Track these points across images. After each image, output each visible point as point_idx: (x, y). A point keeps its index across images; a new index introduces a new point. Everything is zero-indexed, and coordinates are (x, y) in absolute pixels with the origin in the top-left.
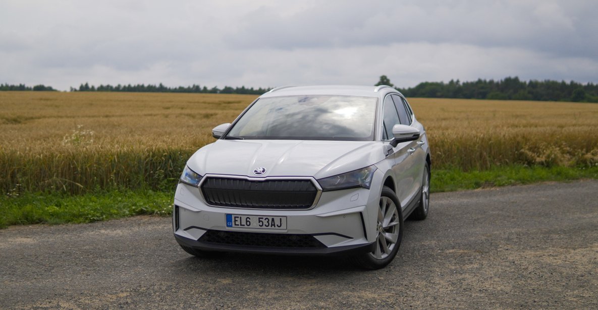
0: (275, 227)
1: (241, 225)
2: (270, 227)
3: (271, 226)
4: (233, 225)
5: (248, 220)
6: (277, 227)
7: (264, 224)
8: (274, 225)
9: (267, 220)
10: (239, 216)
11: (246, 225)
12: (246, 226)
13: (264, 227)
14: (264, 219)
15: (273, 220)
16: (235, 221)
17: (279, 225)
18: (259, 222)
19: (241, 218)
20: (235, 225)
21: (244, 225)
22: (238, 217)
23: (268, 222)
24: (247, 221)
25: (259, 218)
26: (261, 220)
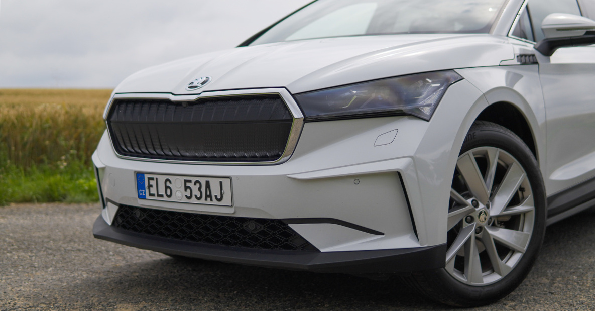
0: (211, 200)
1: (159, 196)
2: (203, 201)
3: (206, 200)
4: (148, 197)
5: (168, 184)
6: (215, 202)
7: (194, 194)
8: (210, 196)
9: (198, 185)
10: (154, 177)
11: (165, 196)
12: (165, 198)
13: (194, 200)
14: (193, 182)
15: (208, 183)
16: (150, 186)
17: (219, 197)
18: (186, 191)
19: (157, 179)
20: (151, 195)
21: (162, 196)
22: (152, 179)
23: (200, 189)
24: (167, 188)
25: (186, 181)
26: (188, 184)
